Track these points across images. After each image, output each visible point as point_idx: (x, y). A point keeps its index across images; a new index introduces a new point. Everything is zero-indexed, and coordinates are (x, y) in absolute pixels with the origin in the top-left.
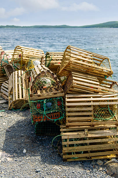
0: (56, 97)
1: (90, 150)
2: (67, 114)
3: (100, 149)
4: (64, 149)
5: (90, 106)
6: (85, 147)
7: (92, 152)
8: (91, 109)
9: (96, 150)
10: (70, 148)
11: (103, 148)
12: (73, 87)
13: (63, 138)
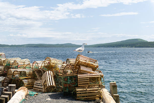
0: (73, 76)
1: (88, 95)
2: (79, 83)
3: (92, 95)
4: (78, 95)
5: (88, 78)
6: (87, 94)
7: (89, 96)
8: (88, 79)
9: (91, 95)
10: (80, 95)
11: (93, 94)
12: (81, 71)
13: (77, 90)
